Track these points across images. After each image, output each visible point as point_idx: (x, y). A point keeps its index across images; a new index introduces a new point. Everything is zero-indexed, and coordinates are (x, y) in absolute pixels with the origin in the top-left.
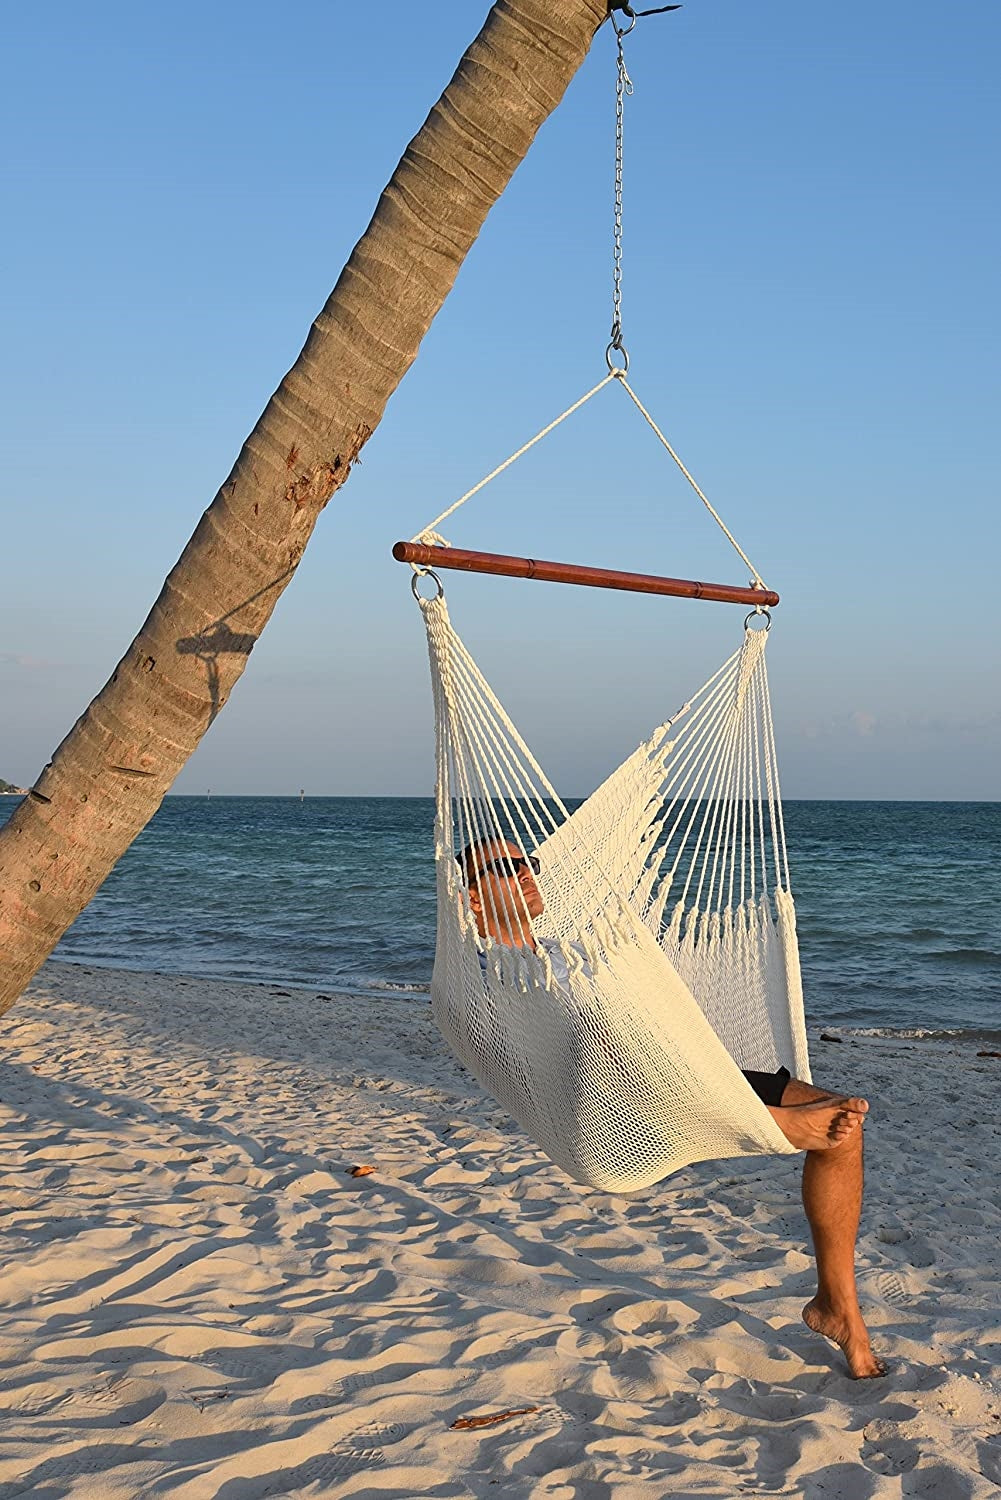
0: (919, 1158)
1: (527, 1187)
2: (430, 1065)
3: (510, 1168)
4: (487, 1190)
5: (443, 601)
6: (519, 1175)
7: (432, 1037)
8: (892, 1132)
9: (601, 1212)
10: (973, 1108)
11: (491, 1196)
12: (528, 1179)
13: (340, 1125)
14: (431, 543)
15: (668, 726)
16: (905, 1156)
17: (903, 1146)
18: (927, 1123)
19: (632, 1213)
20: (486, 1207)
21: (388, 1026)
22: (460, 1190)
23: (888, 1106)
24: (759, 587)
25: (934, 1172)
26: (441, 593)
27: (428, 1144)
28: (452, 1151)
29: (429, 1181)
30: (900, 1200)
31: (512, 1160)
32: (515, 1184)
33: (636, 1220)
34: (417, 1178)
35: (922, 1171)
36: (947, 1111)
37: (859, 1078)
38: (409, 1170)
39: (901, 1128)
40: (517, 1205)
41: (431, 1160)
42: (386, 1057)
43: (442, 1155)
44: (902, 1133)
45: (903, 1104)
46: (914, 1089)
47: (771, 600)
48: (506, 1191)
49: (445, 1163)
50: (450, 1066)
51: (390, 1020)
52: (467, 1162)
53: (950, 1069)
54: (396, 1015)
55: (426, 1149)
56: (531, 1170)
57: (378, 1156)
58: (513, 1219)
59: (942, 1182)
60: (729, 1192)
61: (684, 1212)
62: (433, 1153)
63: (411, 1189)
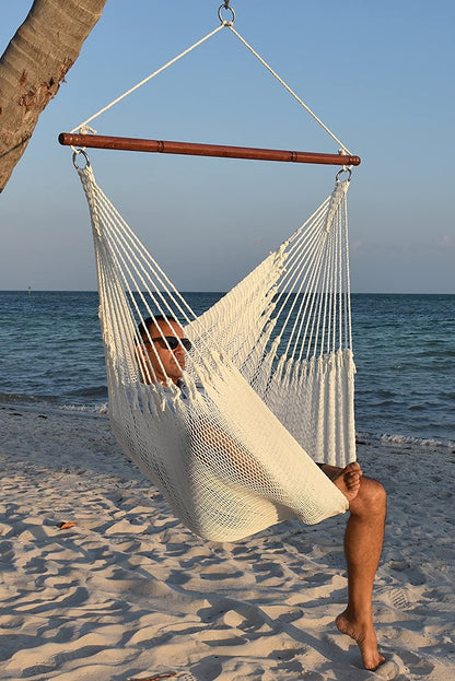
0: (416, 516)
1: (170, 535)
2: (109, 459)
3: (160, 523)
4: (145, 537)
5: (90, 169)
6: (165, 527)
7: (111, 442)
8: (399, 501)
9: (216, 551)
10: (449, 486)
11: (147, 541)
12: (171, 530)
13: (53, 496)
14: (85, 133)
15: (287, 243)
16: (407, 516)
17: (406, 509)
18: (421, 495)
19: (236, 551)
20: (145, 547)
21: (83, 434)
22: (129, 537)
23: (396, 485)
24: (344, 154)
25: (426, 526)
26: (88, 164)
27: (108, 508)
28: (123, 513)
29: (109, 532)
30: (404, 543)
31: (161, 518)
32: (163, 533)
33: (238, 556)
34: (101, 530)
35: (418, 525)
36: (434, 487)
37: (377, 467)
38: (96, 524)
39: (404, 498)
40: (164, 546)
41: (110, 519)
42: (82, 454)
43: (116, 515)
44: (406, 502)
45: (406, 483)
46: (413, 475)
47: (354, 161)
48: (157, 538)
49: (119, 520)
50: (122, 459)
51: (84, 431)
52: (133, 520)
53: (435, 461)
54: (88, 428)
55: (107, 511)
56: (172, 525)
57: (77, 516)
58: (161, 555)
59: (430, 532)
60: (296, 539)
61: (268, 551)
62: (111, 514)
63: (98, 537)
